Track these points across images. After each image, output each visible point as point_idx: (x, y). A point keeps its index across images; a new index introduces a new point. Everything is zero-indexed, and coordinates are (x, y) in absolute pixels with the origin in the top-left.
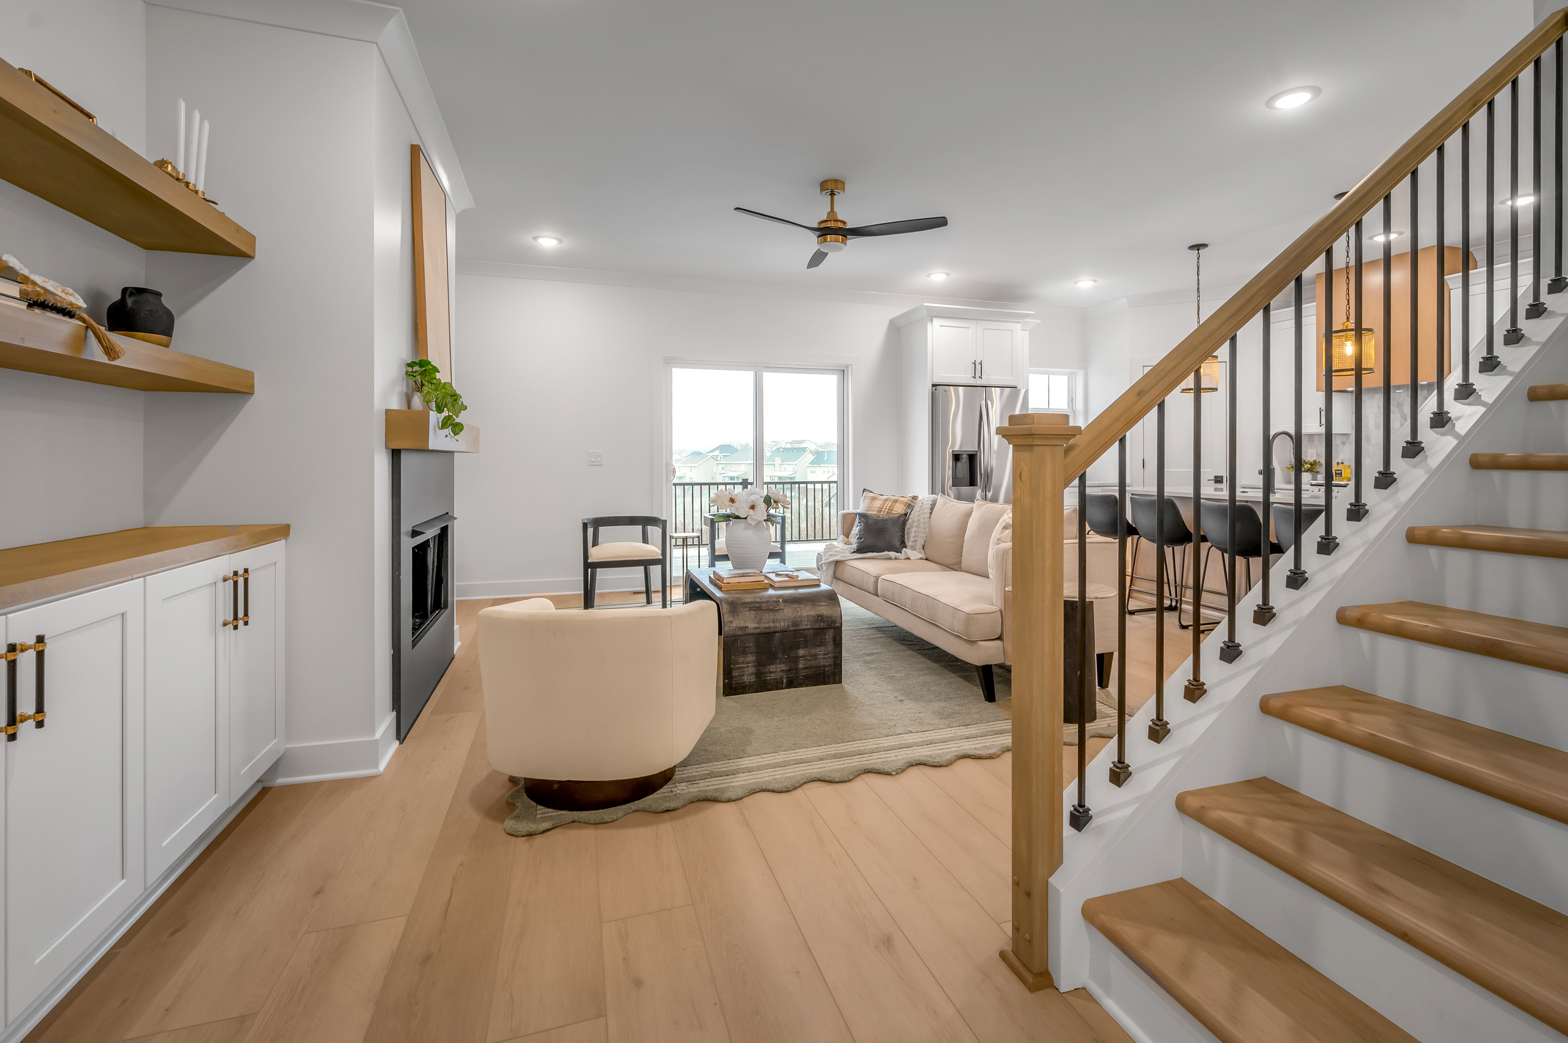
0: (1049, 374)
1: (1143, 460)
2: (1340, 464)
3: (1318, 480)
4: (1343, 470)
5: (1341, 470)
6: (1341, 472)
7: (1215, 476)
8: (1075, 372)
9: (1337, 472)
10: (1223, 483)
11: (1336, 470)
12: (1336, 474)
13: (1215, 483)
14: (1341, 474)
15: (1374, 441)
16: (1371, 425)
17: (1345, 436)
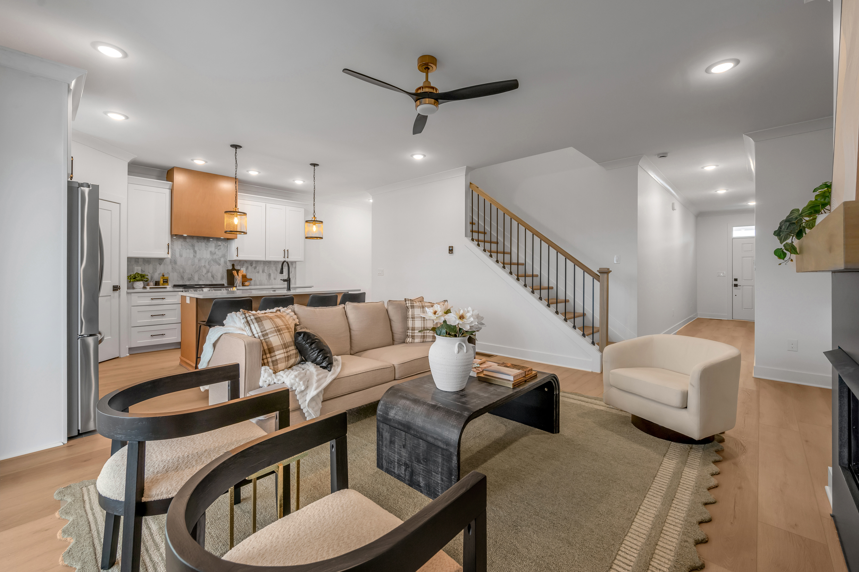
2: (164, 275)
10: (118, 291)
12: (164, 281)
15: (179, 263)
16: (177, 255)
17: (161, 260)
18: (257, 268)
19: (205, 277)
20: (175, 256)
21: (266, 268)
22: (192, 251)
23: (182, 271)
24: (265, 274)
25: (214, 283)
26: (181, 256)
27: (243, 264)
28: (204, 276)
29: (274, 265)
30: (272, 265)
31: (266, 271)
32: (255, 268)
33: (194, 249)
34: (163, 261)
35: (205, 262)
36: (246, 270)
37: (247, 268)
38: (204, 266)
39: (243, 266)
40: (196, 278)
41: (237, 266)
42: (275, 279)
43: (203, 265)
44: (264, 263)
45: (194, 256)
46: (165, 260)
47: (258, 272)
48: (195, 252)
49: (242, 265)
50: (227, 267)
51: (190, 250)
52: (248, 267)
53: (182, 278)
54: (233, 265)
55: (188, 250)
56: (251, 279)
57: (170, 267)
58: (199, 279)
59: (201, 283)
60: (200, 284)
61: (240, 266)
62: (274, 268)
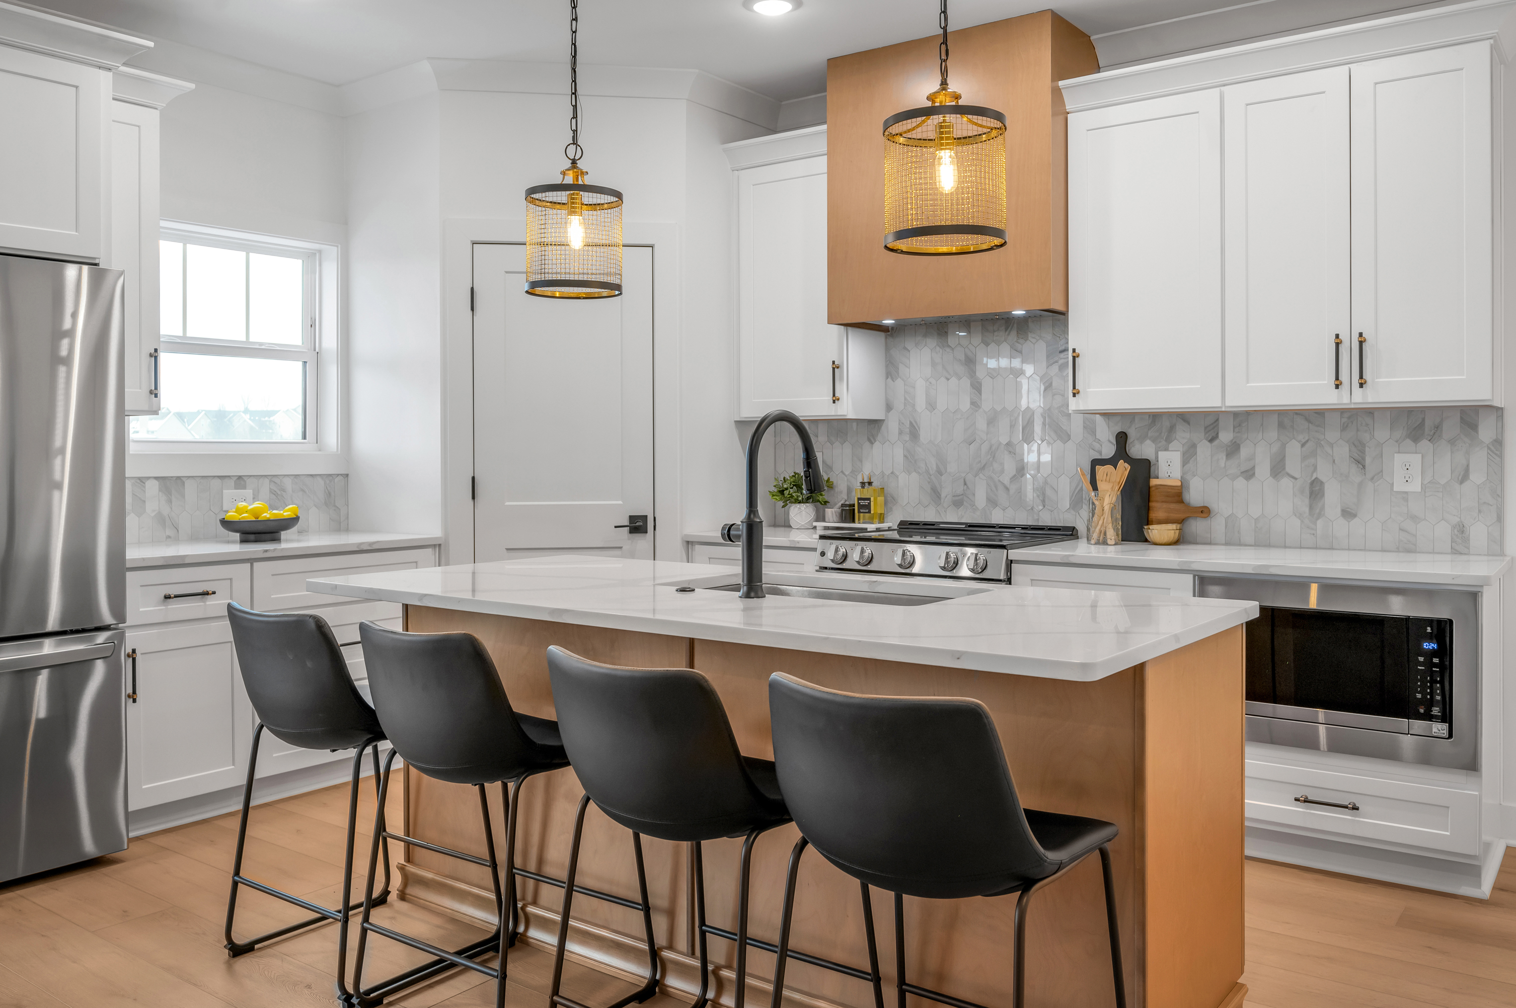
0: (248, 248)
1: (473, 478)
2: (867, 484)
3: (827, 519)
4: (872, 499)
5: (869, 499)
6: (870, 504)
7: (631, 517)
8: (320, 251)
9: (862, 503)
10: (646, 532)
11: (859, 499)
12: (860, 506)
13: (631, 532)
14: (868, 507)
15: (925, 435)
16: (921, 402)
17: (873, 426)
18: (1244, 452)
19: (1012, 492)
20: (914, 405)
21: (1294, 450)
22: (966, 382)
23: (934, 467)
24: (1286, 482)
25: (1047, 519)
26: (931, 406)
27: (1172, 429)
28: (1007, 489)
29: (1344, 428)
30: (1332, 435)
31: (1293, 465)
32: (1233, 450)
33: (972, 374)
34: (879, 428)
35: (1012, 426)
36: (1185, 463)
37: (1189, 454)
38: (1009, 444)
39: (1169, 440)
40: (980, 498)
41: (1142, 439)
42: (1348, 514)
43: (1004, 440)
44: (1281, 426)
45: (973, 403)
46: (883, 428)
47: (1249, 474)
48: (977, 387)
49: (1166, 440)
50: (1097, 446)
51: (959, 378)
52: (1194, 446)
53: (936, 494)
54: (1122, 439)
55: (954, 380)
56: (1204, 512)
57: (899, 453)
58: (992, 502)
59: (997, 517)
60: (994, 521)
61: (1153, 441)
62: (1342, 451)
